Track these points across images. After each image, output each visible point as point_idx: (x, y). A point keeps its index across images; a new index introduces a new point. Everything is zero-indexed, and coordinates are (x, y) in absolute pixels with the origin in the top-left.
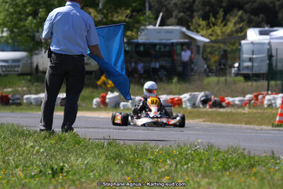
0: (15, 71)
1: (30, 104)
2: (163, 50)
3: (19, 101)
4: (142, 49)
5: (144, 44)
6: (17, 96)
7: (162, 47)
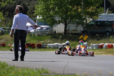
0: (46, 34)
1: (50, 48)
2: (108, 24)
3: (45, 46)
4: (99, 23)
5: (100, 22)
6: (45, 44)
7: (108, 23)
